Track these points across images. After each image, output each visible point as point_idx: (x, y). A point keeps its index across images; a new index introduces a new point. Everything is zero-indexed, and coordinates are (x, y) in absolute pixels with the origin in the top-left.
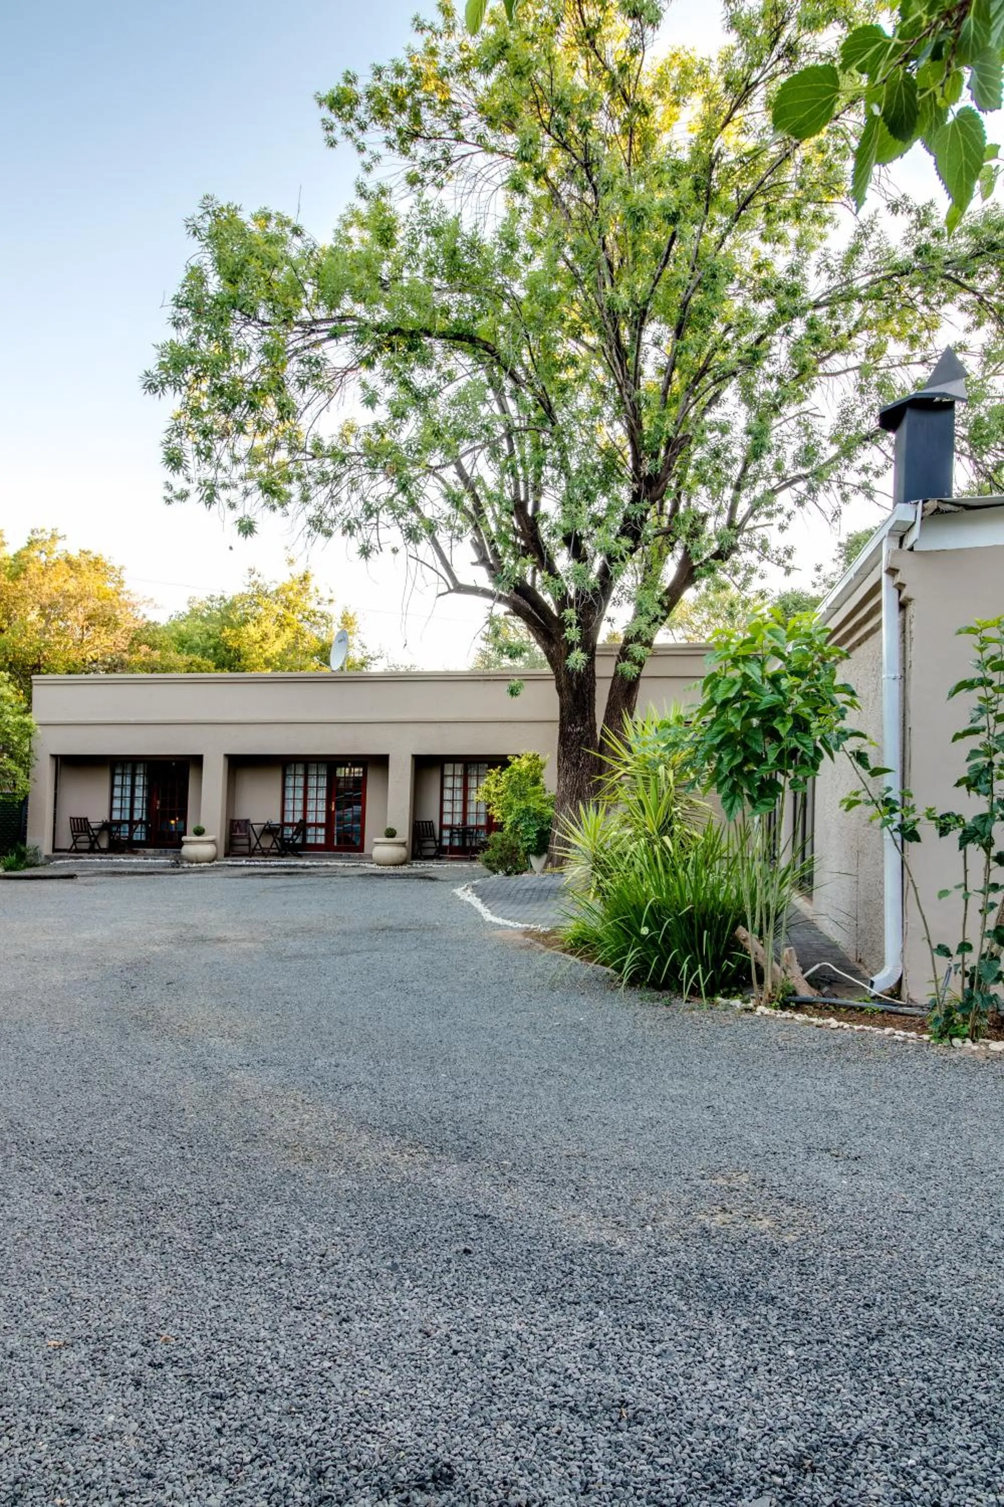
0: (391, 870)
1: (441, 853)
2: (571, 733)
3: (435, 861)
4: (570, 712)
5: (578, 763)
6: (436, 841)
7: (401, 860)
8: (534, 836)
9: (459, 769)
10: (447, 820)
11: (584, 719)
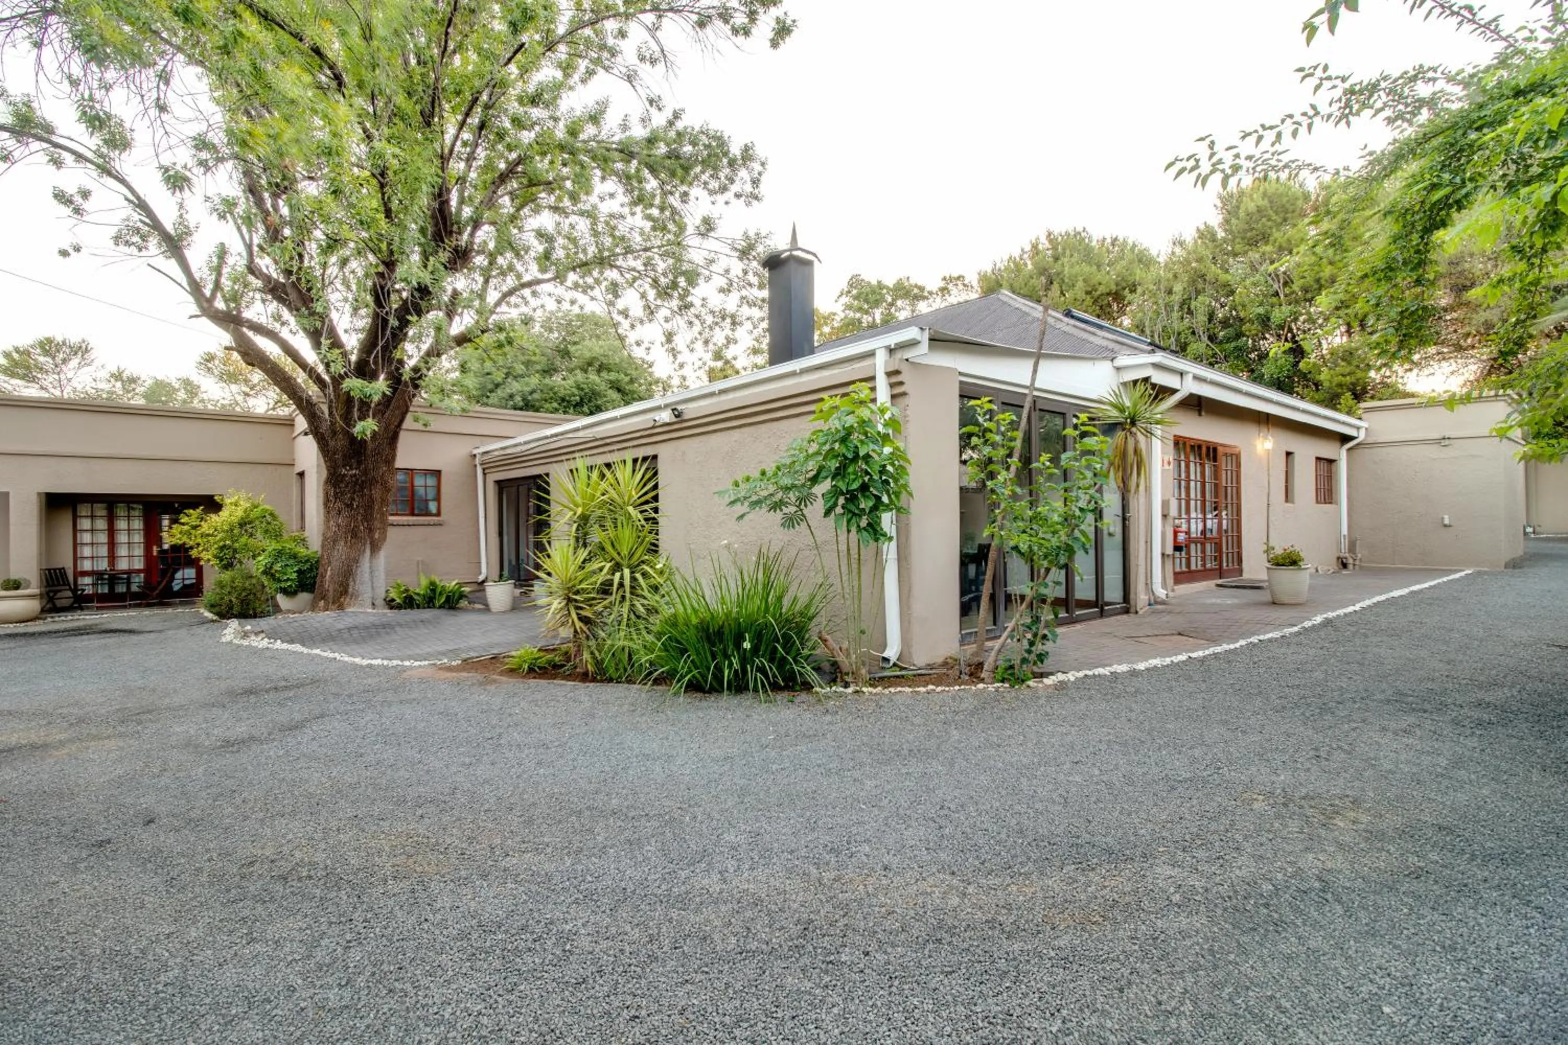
0: (21, 628)
1: (80, 602)
2: (345, 475)
3: (79, 612)
4: (344, 456)
5: (352, 504)
6: (70, 589)
7: (34, 615)
8: (294, 576)
9: (101, 510)
10: (87, 566)
11: (359, 463)
